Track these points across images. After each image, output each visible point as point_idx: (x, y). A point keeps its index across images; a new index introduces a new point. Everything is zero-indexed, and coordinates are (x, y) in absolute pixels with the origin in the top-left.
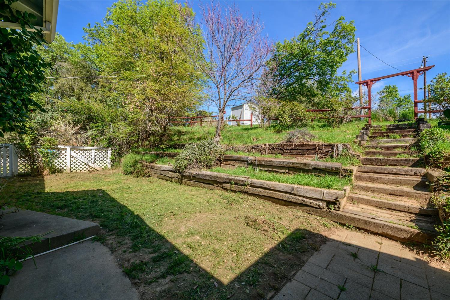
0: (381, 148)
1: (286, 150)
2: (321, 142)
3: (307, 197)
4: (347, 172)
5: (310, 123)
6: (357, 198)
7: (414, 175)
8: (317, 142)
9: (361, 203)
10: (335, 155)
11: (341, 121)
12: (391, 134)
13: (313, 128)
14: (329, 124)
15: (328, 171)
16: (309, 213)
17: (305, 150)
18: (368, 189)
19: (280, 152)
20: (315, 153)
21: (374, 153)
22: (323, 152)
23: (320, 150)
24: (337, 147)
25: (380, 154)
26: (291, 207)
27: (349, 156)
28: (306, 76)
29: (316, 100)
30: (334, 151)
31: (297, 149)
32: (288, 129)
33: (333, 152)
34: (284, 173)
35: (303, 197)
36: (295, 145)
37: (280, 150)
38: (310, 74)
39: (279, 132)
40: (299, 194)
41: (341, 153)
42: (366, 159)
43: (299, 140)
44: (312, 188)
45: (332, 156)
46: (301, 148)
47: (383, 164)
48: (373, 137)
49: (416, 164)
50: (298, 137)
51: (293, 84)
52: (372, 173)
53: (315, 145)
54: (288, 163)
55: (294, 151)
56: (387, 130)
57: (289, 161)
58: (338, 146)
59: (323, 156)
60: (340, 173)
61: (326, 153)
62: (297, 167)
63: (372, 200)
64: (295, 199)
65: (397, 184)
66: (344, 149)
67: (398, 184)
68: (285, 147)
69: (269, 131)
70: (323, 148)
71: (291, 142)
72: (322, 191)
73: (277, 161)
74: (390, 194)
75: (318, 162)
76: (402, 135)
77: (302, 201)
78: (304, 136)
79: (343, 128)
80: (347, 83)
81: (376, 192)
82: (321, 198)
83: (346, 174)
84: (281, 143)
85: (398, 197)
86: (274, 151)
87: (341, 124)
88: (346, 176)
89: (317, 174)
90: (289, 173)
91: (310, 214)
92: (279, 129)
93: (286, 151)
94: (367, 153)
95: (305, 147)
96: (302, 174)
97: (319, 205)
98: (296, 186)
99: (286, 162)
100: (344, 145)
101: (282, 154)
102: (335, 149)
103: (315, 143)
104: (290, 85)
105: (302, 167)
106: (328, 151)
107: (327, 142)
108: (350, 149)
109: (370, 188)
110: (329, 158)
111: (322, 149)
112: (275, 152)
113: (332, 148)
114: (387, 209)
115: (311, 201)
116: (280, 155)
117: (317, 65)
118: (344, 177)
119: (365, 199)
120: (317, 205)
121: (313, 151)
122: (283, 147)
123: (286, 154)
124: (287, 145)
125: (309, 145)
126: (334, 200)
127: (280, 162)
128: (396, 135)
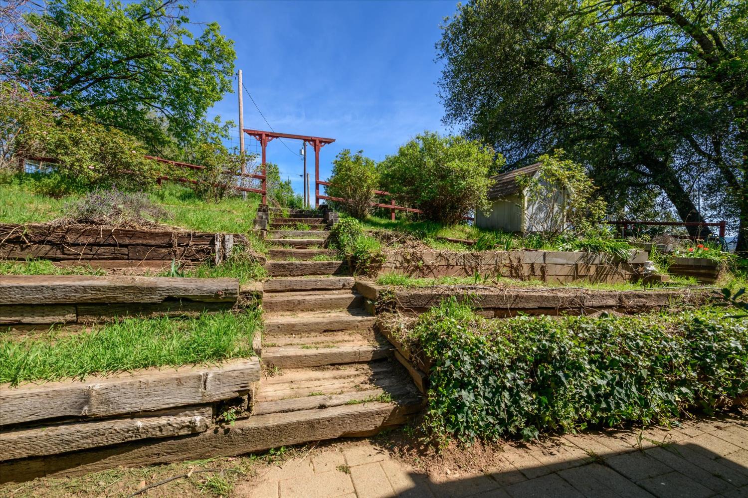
0: (292, 244)
1: (73, 245)
2: (183, 229)
3: (146, 414)
4: (251, 299)
5: (155, 187)
6: (277, 357)
7: (342, 289)
8: (174, 228)
9: (286, 368)
10: (218, 261)
11: (221, 191)
12: (298, 224)
13: (162, 197)
14: (198, 194)
15: (207, 300)
16: (155, 464)
17: (139, 248)
18: (291, 330)
19: (51, 254)
20: (169, 254)
21: (284, 254)
22: (190, 251)
23: (182, 246)
24: (223, 241)
25: (292, 254)
26: (80, 468)
27: (248, 260)
28: (146, 98)
29: (167, 151)
30: (217, 250)
31: (115, 245)
32: (91, 191)
33: (214, 251)
34: (56, 325)
35: (133, 415)
36: (107, 233)
37: (48, 247)
38: (155, 98)
39: (54, 193)
40: (112, 412)
41: (231, 253)
42: (274, 266)
43: (120, 220)
44: (167, 372)
45: (212, 262)
46: (127, 241)
47: (300, 273)
48: (276, 226)
49: (340, 271)
50: (118, 212)
51: (111, 102)
52: (288, 291)
53: (169, 235)
54: (76, 289)
55: (102, 249)
56: (290, 217)
57: (78, 283)
58: (224, 239)
59: (191, 263)
60: (235, 302)
61: (198, 256)
62: (112, 301)
63: (305, 356)
64: (96, 434)
65: (326, 308)
66: (236, 245)
67: (329, 308)
68: (70, 238)
69: (17, 187)
70: (191, 243)
71: (92, 222)
72: (199, 377)
73: (21, 288)
74: (325, 331)
75: (179, 279)
76: (312, 226)
77: (130, 434)
78: (138, 211)
79: (225, 205)
80: (222, 139)
81: (303, 332)
82: (198, 400)
83: (249, 303)
84: (53, 222)
85: (335, 333)
86: (23, 249)
87: (221, 198)
88: (247, 307)
89: (177, 313)
90: (81, 324)
91: (159, 464)
92: (58, 186)
93: (73, 250)
94: (274, 254)
95: (139, 238)
96: (128, 321)
97: (192, 426)
98: (97, 383)
99: (65, 287)
100: (236, 236)
101: (54, 259)
102: (218, 244)
103: (170, 230)
104: (104, 103)
105: (129, 299)
106: (203, 251)
107: (198, 228)
108: (247, 245)
109: (293, 326)
110: (204, 268)
111: (187, 245)
112: (27, 255)
113: (212, 243)
114: (330, 367)
115: (163, 421)
116: (48, 262)
117: (169, 85)
118: (244, 309)
119: (294, 356)
120: (183, 427)
121: (163, 251)
122: (64, 237)
123: (75, 258)
124: (77, 231)
125: (152, 235)
126: (237, 394)
127: (36, 288)
128: (305, 225)
